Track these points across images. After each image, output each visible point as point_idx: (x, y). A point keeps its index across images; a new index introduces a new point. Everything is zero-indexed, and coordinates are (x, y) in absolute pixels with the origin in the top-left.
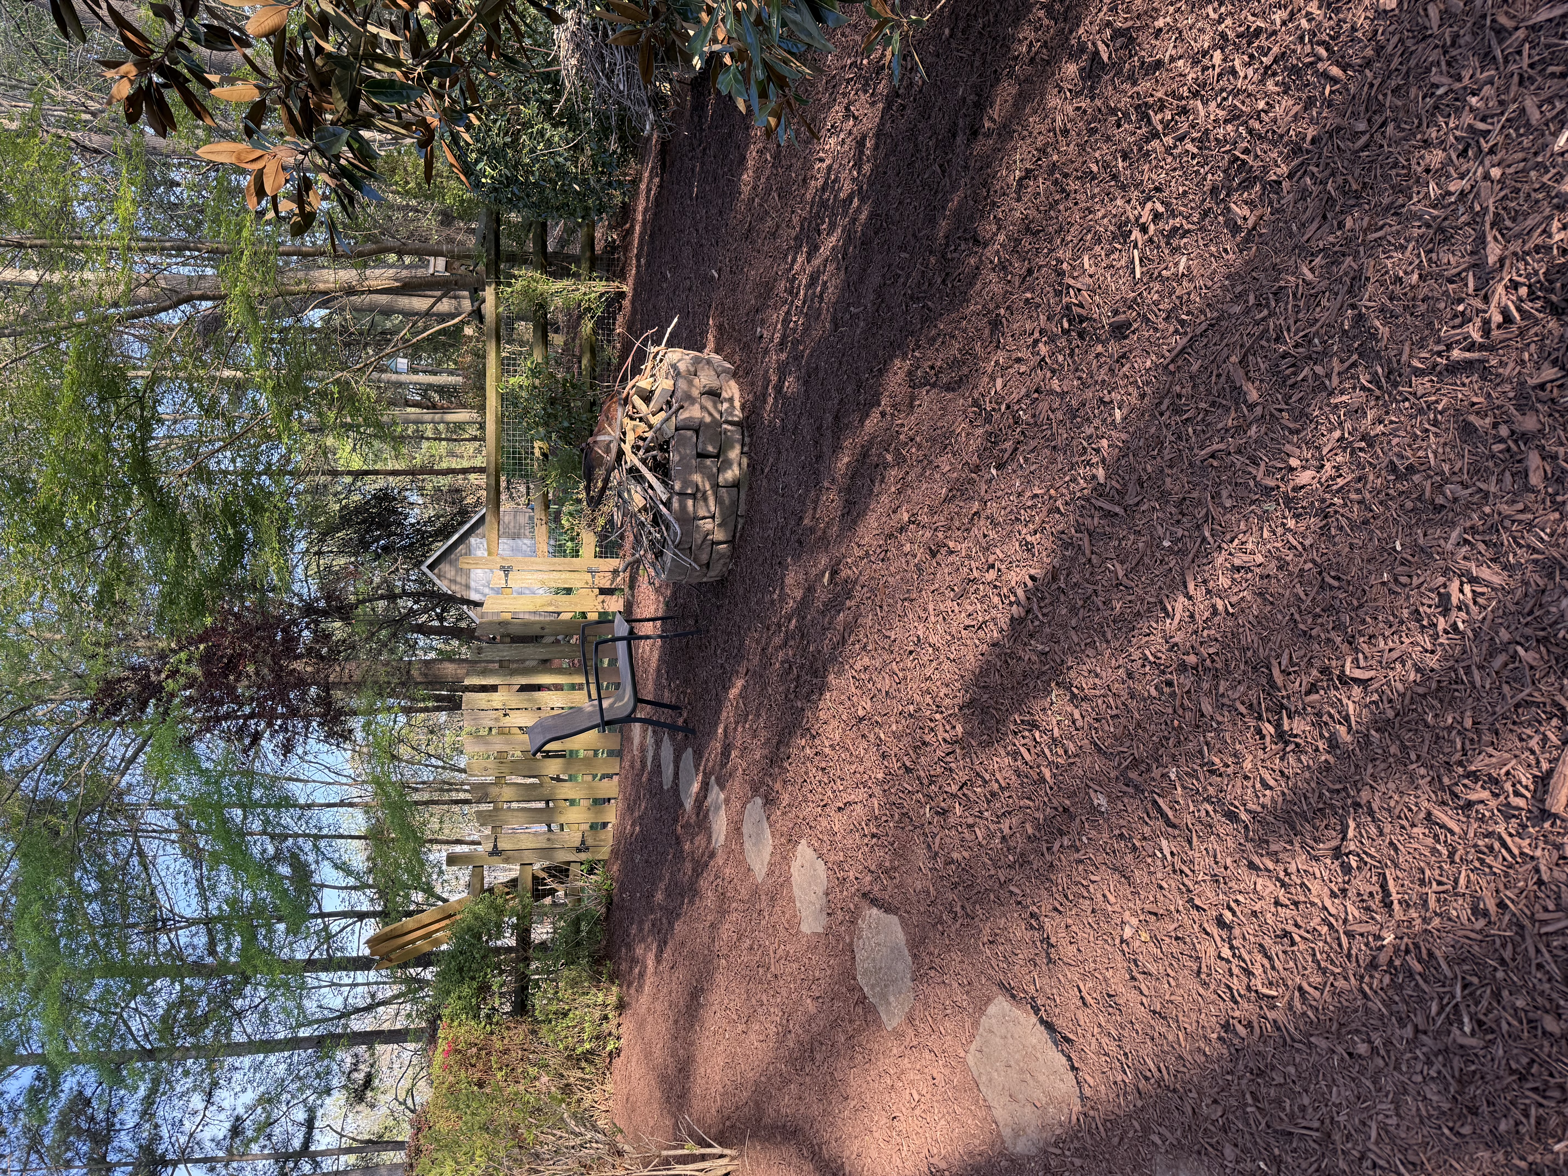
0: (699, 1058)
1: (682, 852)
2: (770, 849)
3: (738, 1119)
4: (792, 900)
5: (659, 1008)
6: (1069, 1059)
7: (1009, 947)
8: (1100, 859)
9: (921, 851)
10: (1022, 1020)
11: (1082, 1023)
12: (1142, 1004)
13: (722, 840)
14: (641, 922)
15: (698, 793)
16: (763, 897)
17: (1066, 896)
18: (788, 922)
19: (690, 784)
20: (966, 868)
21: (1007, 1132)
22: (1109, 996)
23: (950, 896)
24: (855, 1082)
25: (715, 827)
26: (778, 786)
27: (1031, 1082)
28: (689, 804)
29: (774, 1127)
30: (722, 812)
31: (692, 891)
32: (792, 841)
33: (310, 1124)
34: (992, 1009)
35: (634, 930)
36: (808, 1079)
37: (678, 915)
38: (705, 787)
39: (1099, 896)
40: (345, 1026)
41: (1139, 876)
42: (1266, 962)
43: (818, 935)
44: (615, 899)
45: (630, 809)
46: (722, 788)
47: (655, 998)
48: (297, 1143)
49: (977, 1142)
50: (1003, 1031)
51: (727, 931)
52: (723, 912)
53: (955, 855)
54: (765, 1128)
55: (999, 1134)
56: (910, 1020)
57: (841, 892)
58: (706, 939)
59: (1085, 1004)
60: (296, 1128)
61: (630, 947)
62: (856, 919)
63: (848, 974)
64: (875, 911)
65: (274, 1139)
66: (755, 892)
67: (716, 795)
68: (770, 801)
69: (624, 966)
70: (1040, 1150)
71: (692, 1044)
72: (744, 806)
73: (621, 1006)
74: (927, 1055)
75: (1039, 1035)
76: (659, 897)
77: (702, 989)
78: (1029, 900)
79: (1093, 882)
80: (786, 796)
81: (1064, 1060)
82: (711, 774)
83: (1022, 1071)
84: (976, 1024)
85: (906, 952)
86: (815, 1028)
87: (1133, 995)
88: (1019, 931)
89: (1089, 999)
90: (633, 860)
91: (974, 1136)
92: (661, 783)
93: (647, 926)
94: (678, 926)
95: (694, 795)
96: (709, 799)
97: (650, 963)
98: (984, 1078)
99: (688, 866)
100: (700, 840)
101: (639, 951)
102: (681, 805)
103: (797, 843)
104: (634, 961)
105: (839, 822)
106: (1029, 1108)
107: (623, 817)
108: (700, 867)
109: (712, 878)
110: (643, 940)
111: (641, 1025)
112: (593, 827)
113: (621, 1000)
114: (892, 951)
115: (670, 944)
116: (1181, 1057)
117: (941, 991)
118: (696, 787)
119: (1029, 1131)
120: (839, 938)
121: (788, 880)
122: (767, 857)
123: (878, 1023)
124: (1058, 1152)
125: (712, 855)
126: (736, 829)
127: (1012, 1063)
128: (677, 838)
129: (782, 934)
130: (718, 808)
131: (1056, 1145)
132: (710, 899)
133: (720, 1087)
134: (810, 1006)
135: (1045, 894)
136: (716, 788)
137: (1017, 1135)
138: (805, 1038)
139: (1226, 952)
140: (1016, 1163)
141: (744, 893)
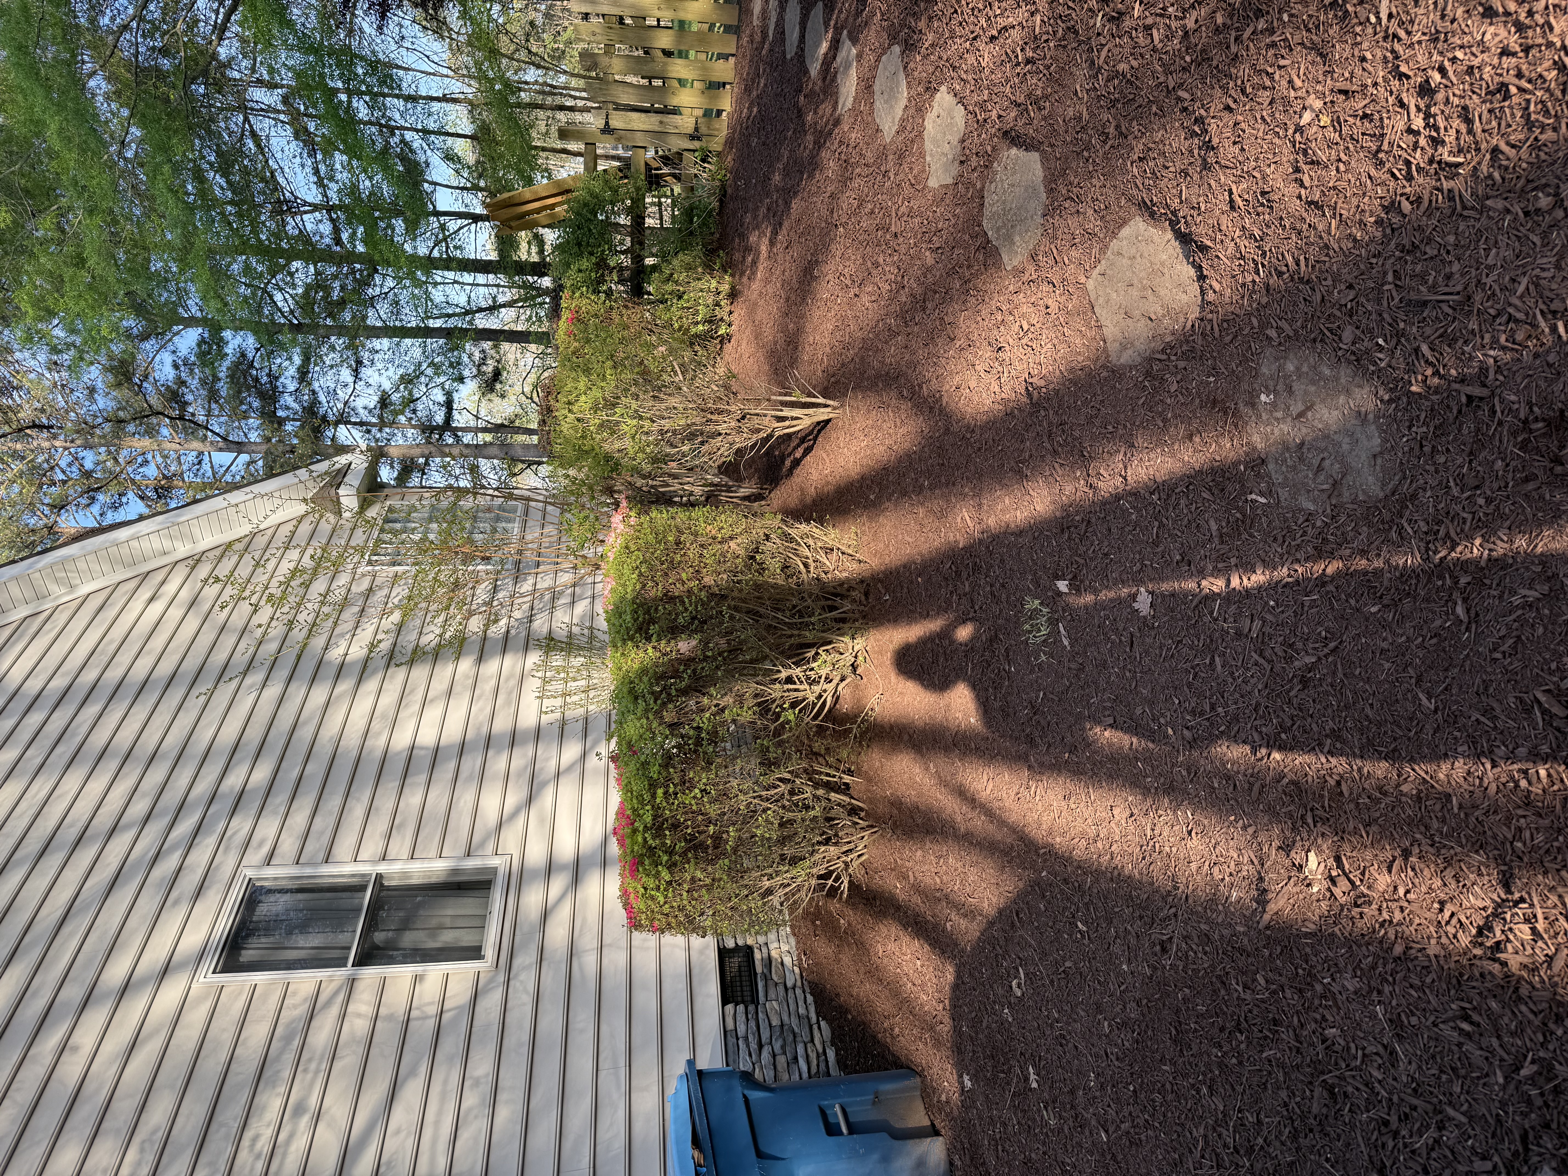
0: (809, 328)
1: (804, 124)
2: (904, 102)
3: (843, 375)
4: (922, 154)
5: (770, 291)
6: (1199, 268)
7: (1160, 161)
8: (1297, 38)
9: (1081, 73)
10: (1155, 238)
11: (1223, 228)
12: (1299, 197)
13: (849, 104)
14: (757, 208)
15: (826, 54)
16: (891, 157)
17: (1243, 91)
18: (915, 177)
19: (818, 45)
20: (1130, 81)
21: (1113, 347)
22: (1263, 193)
23: (1105, 116)
24: (964, 322)
25: (843, 90)
26: (922, 24)
27: (1151, 298)
28: (814, 69)
29: (878, 376)
30: (853, 72)
31: (813, 165)
32: (931, 90)
33: (449, 405)
34: (1125, 232)
35: (748, 218)
36: (916, 329)
37: (796, 193)
38: (835, 45)
39: (1284, 83)
40: (470, 322)
41: (1340, 51)
42: (1463, 128)
43: (946, 186)
44: (729, 191)
45: (747, 90)
46: (854, 41)
47: (767, 281)
48: (439, 418)
49: (1080, 359)
50: (1133, 251)
51: (848, 200)
52: (845, 181)
53: (1122, 67)
54: (868, 379)
55: (1105, 350)
56: (1033, 257)
57: (979, 135)
58: (825, 213)
59: (1233, 208)
60: (437, 408)
61: (743, 237)
62: (991, 162)
63: (974, 222)
64: (1014, 151)
65: (419, 414)
66: (882, 155)
67: (848, 51)
68: (909, 47)
69: (737, 256)
70: (1145, 359)
71: (803, 317)
72: (878, 60)
73: (733, 295)
74: (1046, 287)
75: (1171, 251)
76: (777, 178)
77: (817, 261)
78: (1198, 104)
79: (1280, 67)
80: (931, 37)
81: (1192, 272)
82: (843, 28)
83: (1144, 288)
84: (1104, 249)
85: (1042, 188)
86: (930, 279)
87: (1293, 189)
88: (1177, 141)
89: (1239, 202)
90: (749, 145)
91: (1079, 353)
92: (784, 52)
93: (763, 210)
94: (796, 205)
95: (821, 57)
96: (838, 59)
97: (764, 249)
98: (1101, 300)
99: (810, 138)
100: (826, 108)
101: (753, 239)
102: (806, 72)
103: (936, 90)
104: (748, 249)
105: (988, 54)
106: (1144, 321)
107: (739, 102)
108: (822, 137)
109: (836, 145)
110: (757, 227)
111: (752, 309)
112: (707, 113)
113: (733, 288)
114: (1026, 190)
115: (786, 224)
116: (1327, 246)
117: (1073, 222)
118: (824, 46)
119: (1137, 343)
120: (970, 184)
121: (920, 135)
122: (899, 112)
123: (998, 264)
124: (1164, 357)
125: (837, 122)
126: (867, 87)
127: (1135, 282)
128: (799, 111)
129: (907, 191)
130: (848, 66)
131: (1163, 351)
132: (831, 167)
133: (828, 349)
134: (929, 258)
135: (1218, 92)
136: (848, 43)
137: (1124, 347)
138: (919, 290)
139: (1418, 123)
140: (1116, 373)
141: (870, 157)
